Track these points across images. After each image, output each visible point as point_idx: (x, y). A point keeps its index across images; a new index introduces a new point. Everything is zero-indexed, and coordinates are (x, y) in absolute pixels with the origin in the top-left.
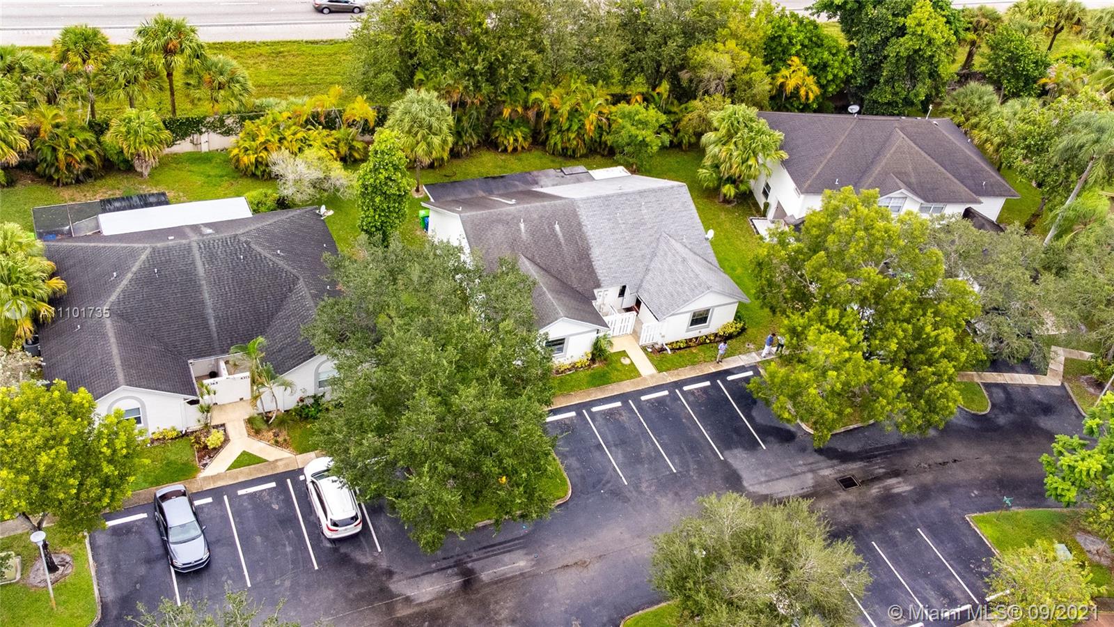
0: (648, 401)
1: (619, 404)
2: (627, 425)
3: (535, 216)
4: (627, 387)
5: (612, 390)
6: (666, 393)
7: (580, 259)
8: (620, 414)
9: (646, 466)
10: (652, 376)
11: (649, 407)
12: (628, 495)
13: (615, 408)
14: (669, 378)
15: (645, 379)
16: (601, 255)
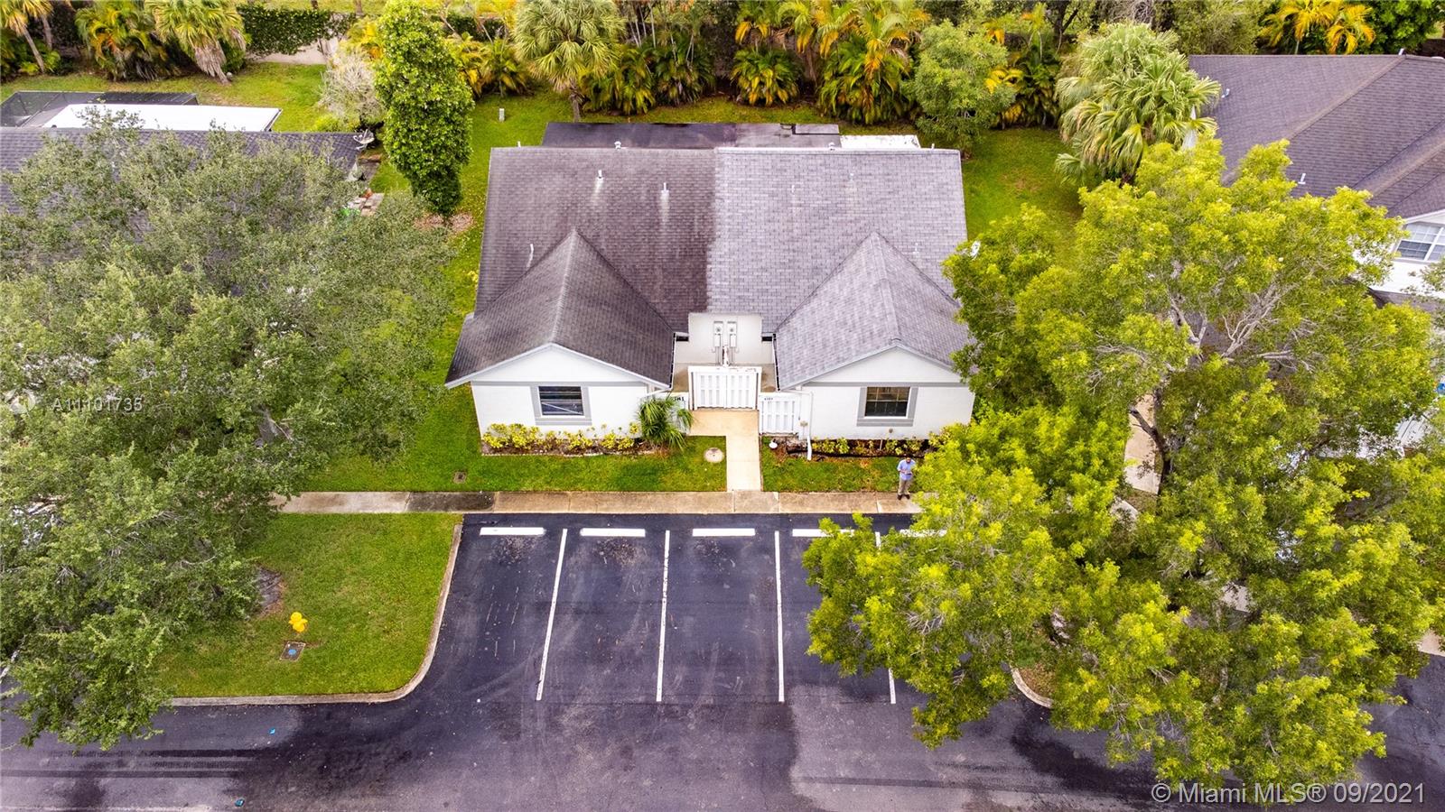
0: (702, 540)
1: (640, 533)
2: (629, 578)
3: (632, 170)
4: (682, 504)
5: (649, 504)
6: (750, 532)
7: (687, 255)
8: (631, 554)
9: (607, 671)
10: (745, 495)
11: (699, 553)
12: (524, 722)
13: (630, 540)
14: (777, 504)
15: (728, 498)
16: (731, 253)
